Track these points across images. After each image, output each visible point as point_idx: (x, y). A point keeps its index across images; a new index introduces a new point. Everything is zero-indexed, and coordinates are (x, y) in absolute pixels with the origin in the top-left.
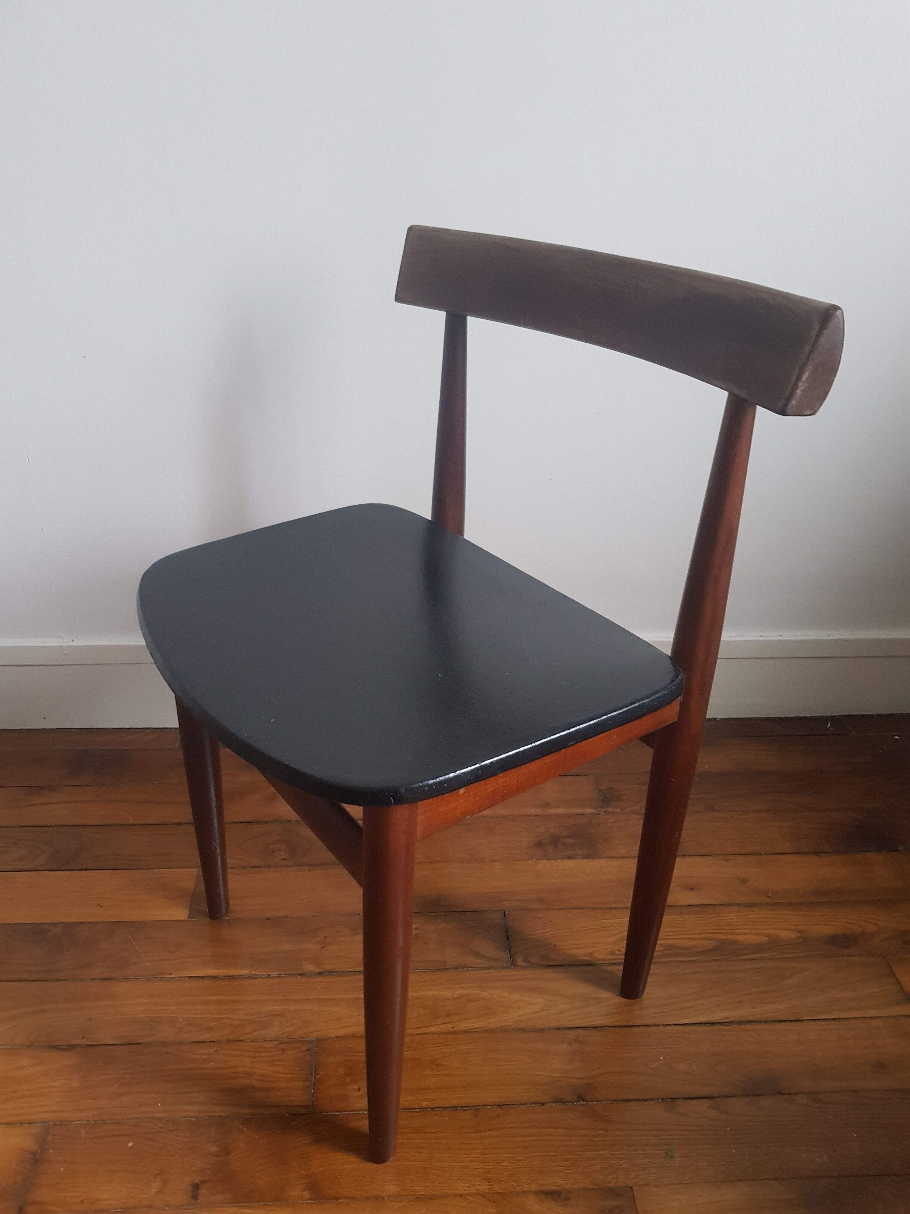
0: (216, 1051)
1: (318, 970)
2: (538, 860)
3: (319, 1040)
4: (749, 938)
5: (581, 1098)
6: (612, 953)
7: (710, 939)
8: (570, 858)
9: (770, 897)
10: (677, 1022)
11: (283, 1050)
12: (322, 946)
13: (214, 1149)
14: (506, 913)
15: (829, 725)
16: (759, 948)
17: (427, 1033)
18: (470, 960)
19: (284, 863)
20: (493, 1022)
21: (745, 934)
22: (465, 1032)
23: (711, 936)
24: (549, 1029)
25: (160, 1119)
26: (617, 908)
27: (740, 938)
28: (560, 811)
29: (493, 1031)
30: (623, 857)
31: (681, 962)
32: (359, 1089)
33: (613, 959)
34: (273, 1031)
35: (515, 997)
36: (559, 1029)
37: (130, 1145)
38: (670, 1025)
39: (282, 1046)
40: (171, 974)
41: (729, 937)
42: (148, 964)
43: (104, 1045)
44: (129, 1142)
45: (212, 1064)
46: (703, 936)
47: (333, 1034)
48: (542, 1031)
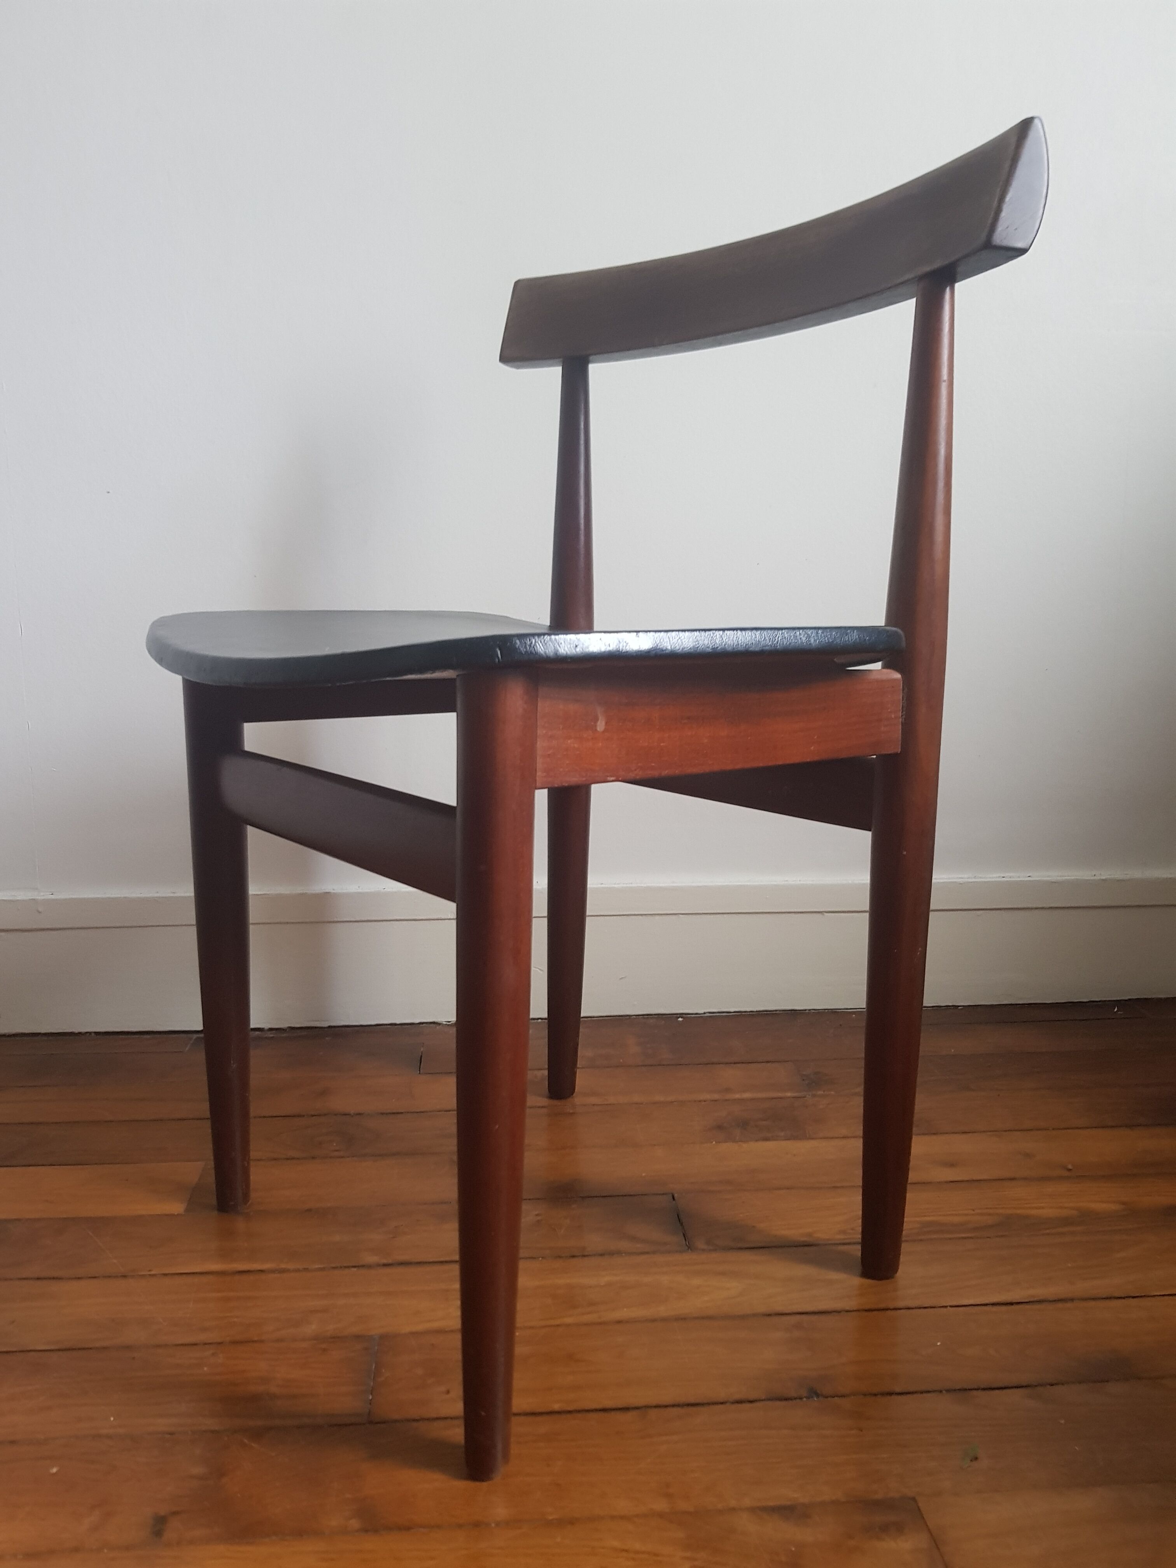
0: (213, 1354)
1: (385, 1261)
2: (720, 1142)
3: (384, 1337)
4: (1048, 1212)
5: (814, 1393)
6: (844, 1232)
7: (990, 1214)
8: (766, 1139)
9: (1070, 1170)
10: (955, 1303)
11: (324, 1350)
12: (391, 1236)
13: (198, 1470)
14: (676, 1195)
15: (1116, 1010)
16: (1066, 1221)
17: (558, 1326)
18: (624, 1245)
19: (336, 1154)
20: (662, 1310)
21: (1043, 1208)
22: (619, 1322)
23: (991, 1211)
24: (755, 1315)
25: (109, 1437)
26: (842, 1187)
27: (1034, 1212)
28: (747, 1095)
29: (664, 1320)
30: (844, 1137)
31: (950, 1239)
32: (448, 1392)
33: (844, 1239)
34: (311, 1328)
35: (696, 1281)
36: (769, 1315)
37: (54, 1470)
38: (946, 1307)
39: (324, 1346)
40: (150, 1271)
41: (1019, 1212)
42: (115, 1261)
43: (31, 1351)
44: (53, 1467)
45: (205, 1369)
46: (979, 1211)
47: (407, 1329)
48: (743, 1317)
